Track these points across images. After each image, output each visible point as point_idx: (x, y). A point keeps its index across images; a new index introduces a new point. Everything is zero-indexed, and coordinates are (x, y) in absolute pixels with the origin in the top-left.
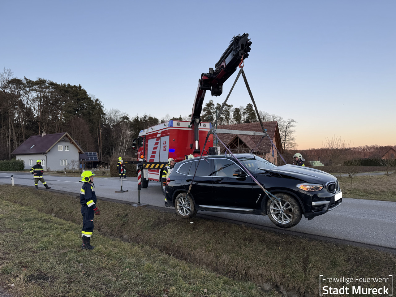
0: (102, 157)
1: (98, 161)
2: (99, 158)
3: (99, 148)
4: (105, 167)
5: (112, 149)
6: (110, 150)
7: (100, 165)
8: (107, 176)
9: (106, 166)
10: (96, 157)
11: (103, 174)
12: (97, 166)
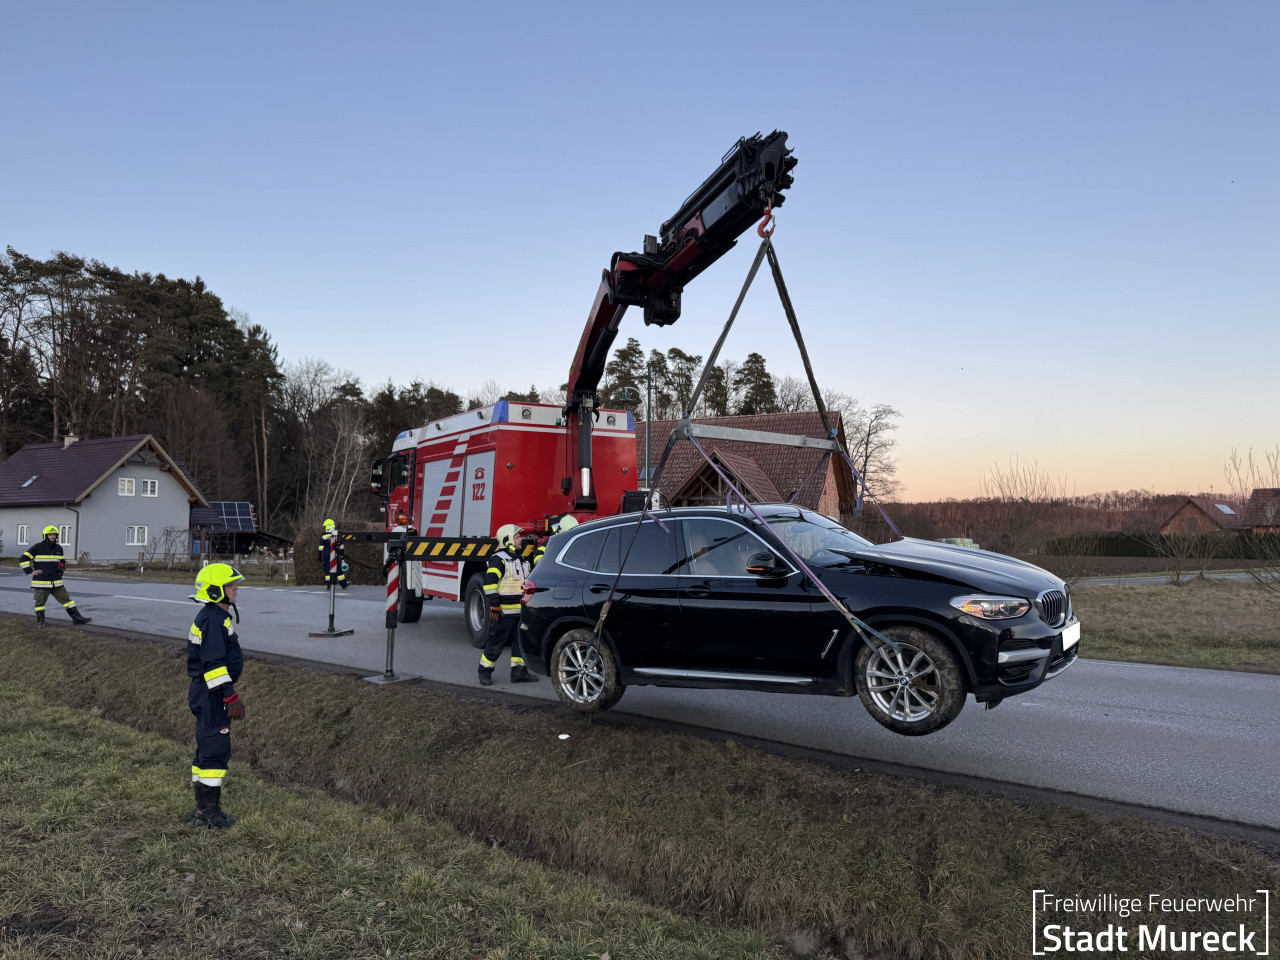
0: (268, 518)
1: (255, 531)
2: (257, 522)
3: (259, 487)
4: (277, 553)
5: (303, 492)
6: (295, 495)
7: (262, 546)
8: (282, 583)
9: (281, 550)
10: (246, 518)
11: (272, 576)
12: (250, 549)
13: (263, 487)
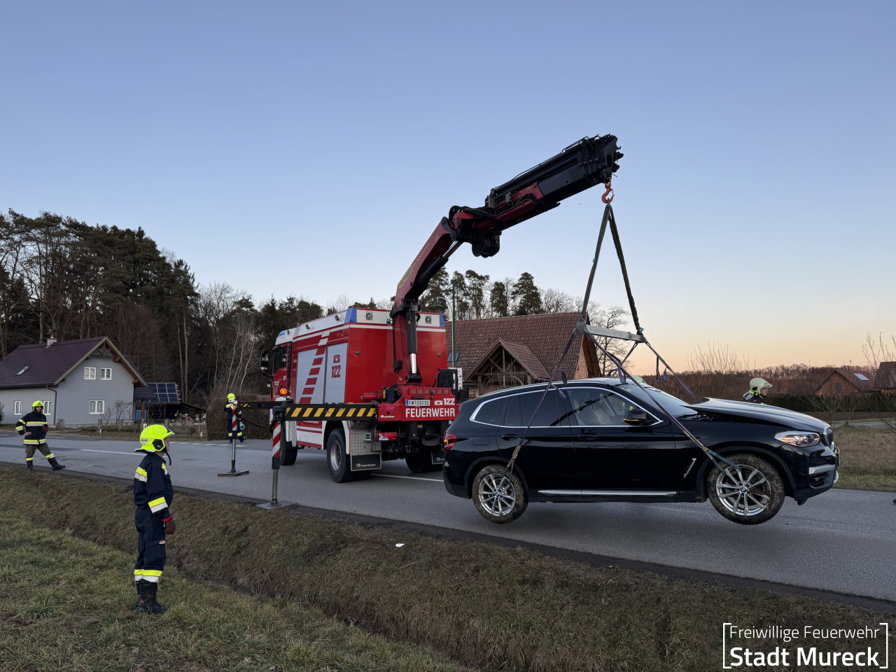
0: (188, 394)
1: (179, 403)
2: (181, 397)
3: (182, 372)
4: (194, 418)
5: (212, 375)
6: (207, 377)
7: (184, 413)
8: (198, 439)
9: (197, 416)
10: (173, 394)
11: (191, 434)
12: (176, 415)
13: (184, 372)
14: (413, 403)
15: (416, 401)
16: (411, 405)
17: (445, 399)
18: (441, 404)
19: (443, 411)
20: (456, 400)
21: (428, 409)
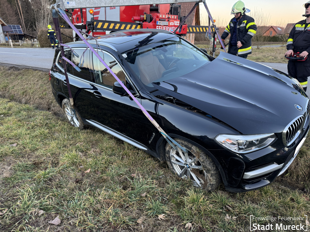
1: (23, 34)
2: (23, 31)
8: (36, 47)
10: (20, 30)
12: (23, 39)
14: (160, 23)
15: (162, 22)
16: (159, 24)
17: (175, 22)
18: (173, 24)
19: (174, 28)
20: (180, 23)
21: (167, 27)
